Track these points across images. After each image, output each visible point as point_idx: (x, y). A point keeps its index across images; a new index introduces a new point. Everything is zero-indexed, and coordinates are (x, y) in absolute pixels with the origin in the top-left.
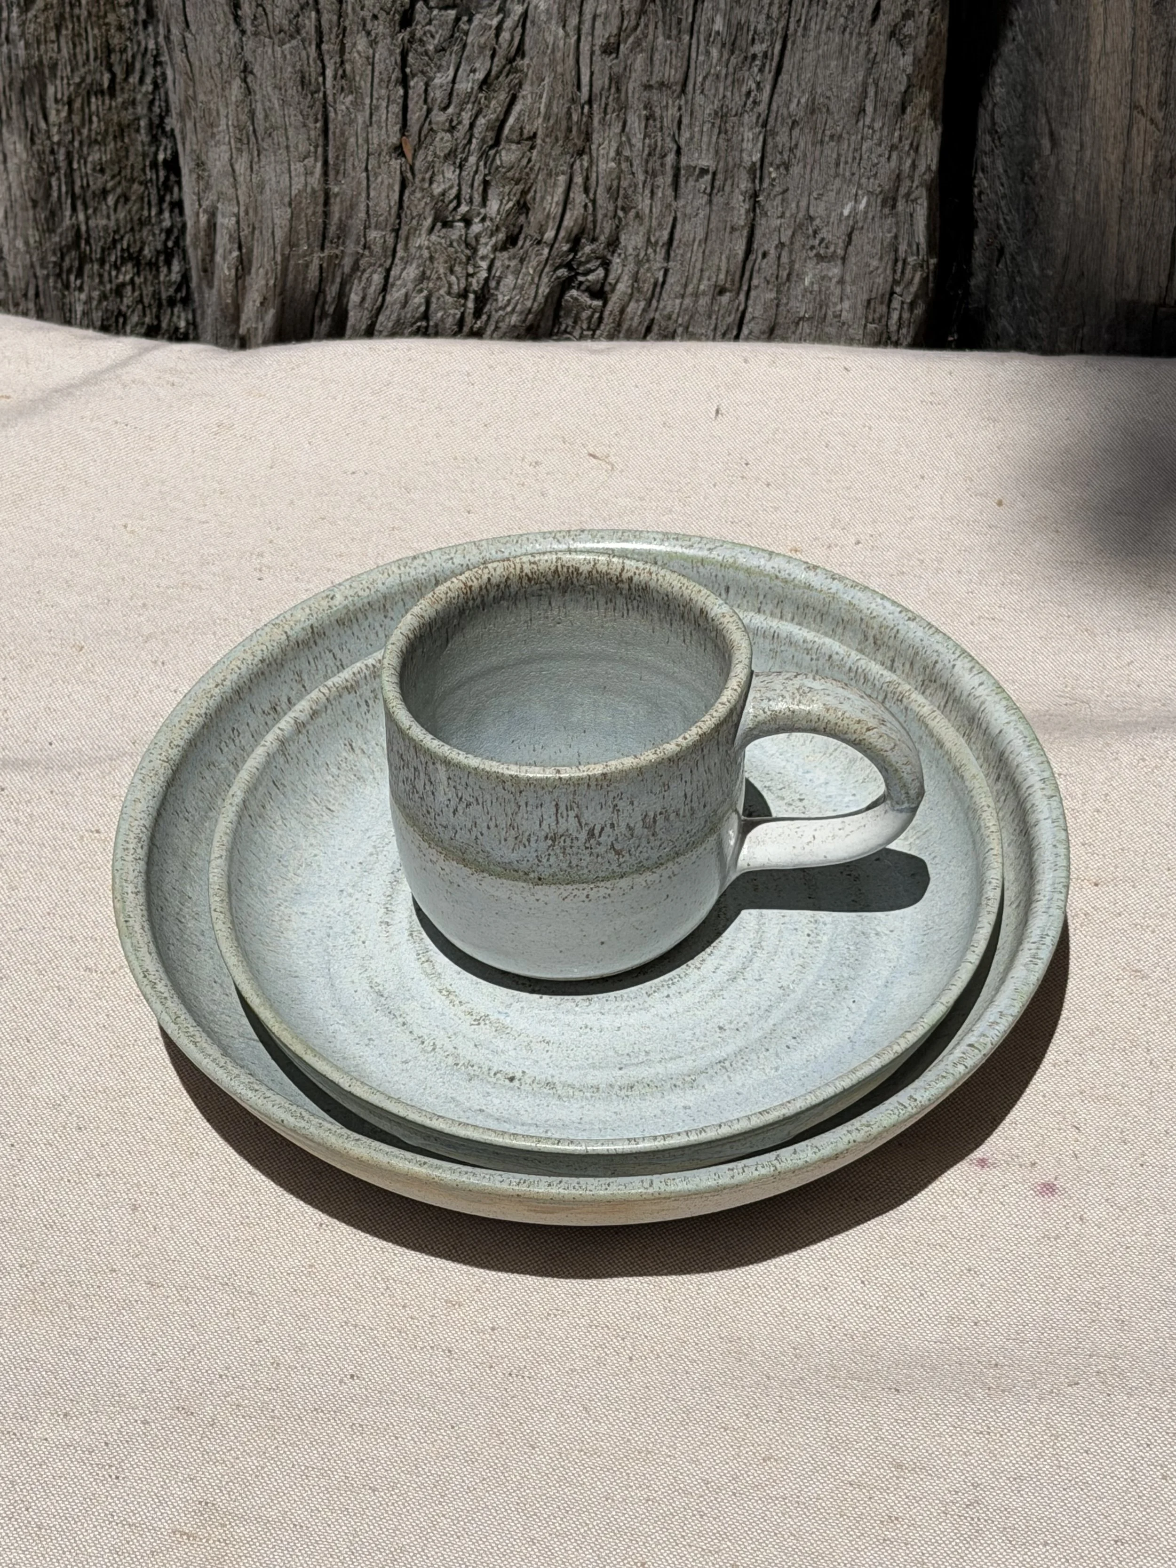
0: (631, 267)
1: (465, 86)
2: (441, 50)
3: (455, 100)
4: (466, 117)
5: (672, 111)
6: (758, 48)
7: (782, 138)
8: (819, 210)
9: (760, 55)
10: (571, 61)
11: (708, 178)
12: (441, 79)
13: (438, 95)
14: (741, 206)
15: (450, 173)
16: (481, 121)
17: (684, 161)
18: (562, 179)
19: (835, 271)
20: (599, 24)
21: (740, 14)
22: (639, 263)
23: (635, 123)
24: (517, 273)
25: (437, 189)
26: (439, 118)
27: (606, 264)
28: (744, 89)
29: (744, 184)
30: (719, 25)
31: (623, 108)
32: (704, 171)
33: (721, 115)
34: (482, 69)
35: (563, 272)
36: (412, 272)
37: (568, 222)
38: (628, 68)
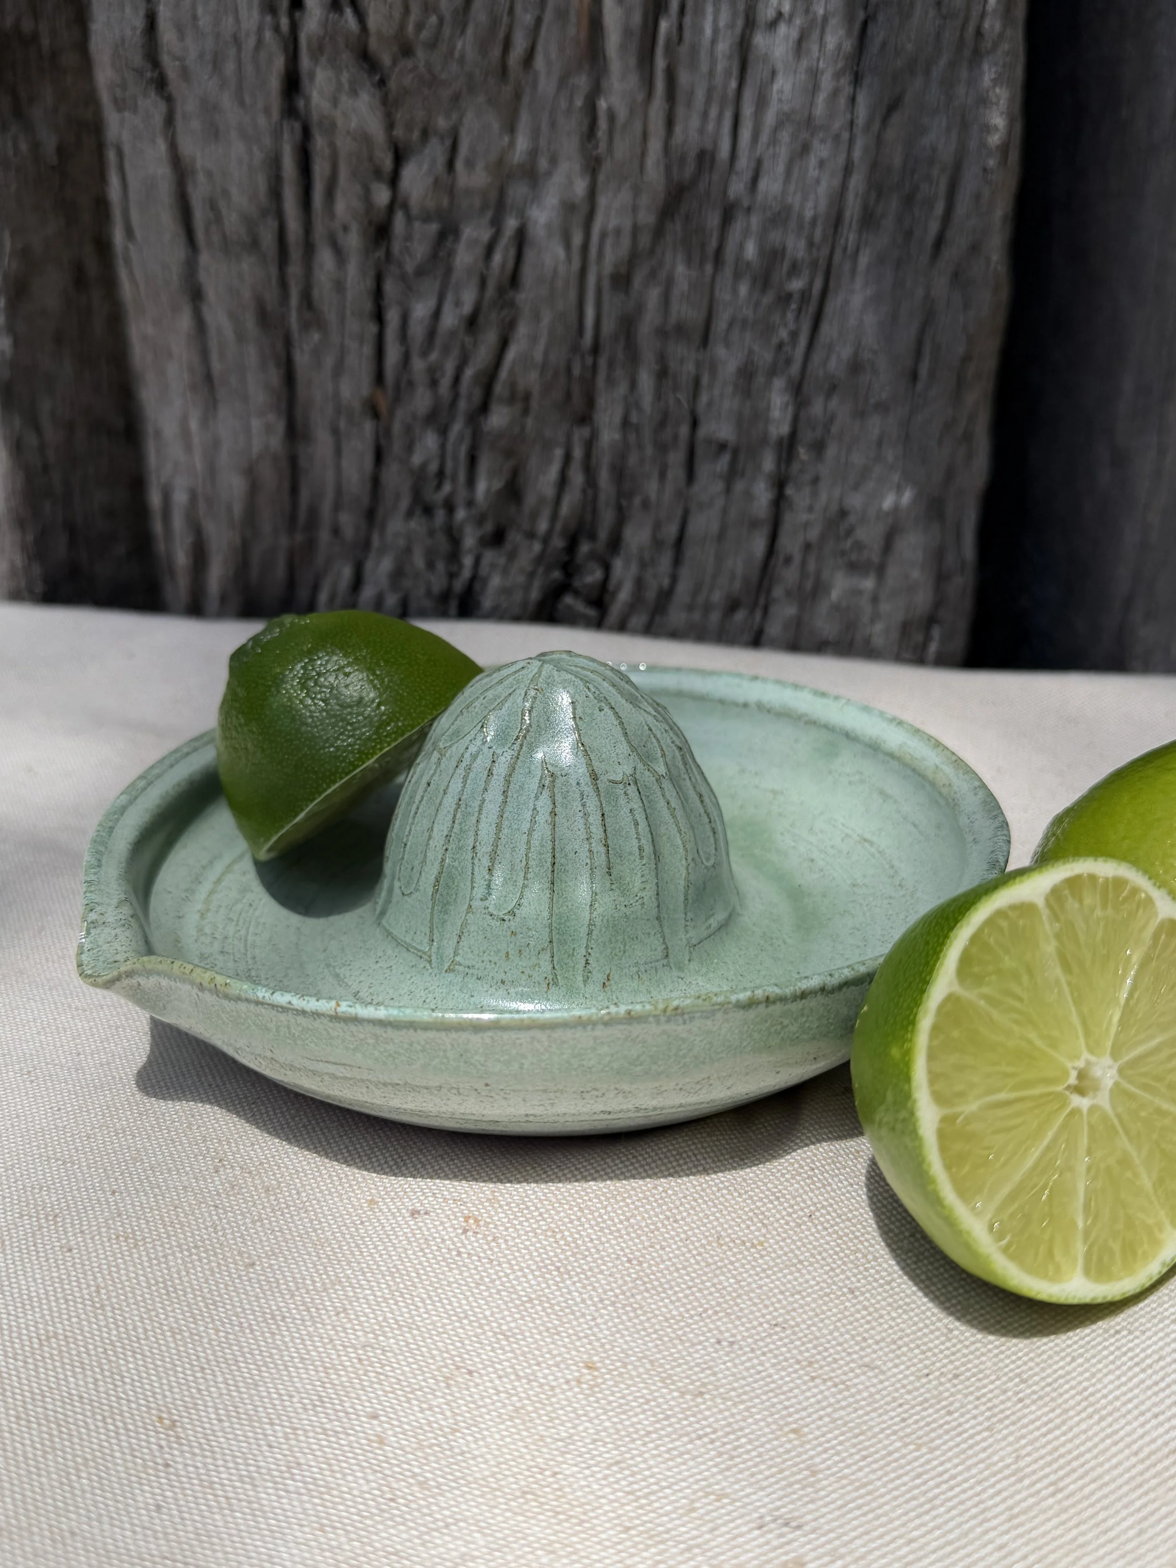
0: (634, 569)
1: (450, 319)
2: (420, 272)
3: (439, 341)
4: (450, 367)
5: (690, 367)
6: (796, 285)
7: (817, 408)
8: (855, 501)
9: (796, 297)
10: (572, 295)
11: (725, 459)
12: (421, 310)
13: (417, 331)
14: (763, 494)
15: (430, 441)
16: (469, 373)
17: (702, 432)
18: (559, 453)
19: (868, 584)
20: (609, 242)
21: (775, 237)
22: (643, 565)
23: (646, 380)
24: (505, 571)
25: (417, 459)
26: (418, 365)
27: (607, 568)
28: (775, 341)
29: (768, 463)
30: (751, 250)
31: (633, 357)
32: (722, 447)
33: (747, 373)
34: (469, 298)
35: (557, 575)
36: (386, 565)
37: (565, 509)
38: (640, 308)
